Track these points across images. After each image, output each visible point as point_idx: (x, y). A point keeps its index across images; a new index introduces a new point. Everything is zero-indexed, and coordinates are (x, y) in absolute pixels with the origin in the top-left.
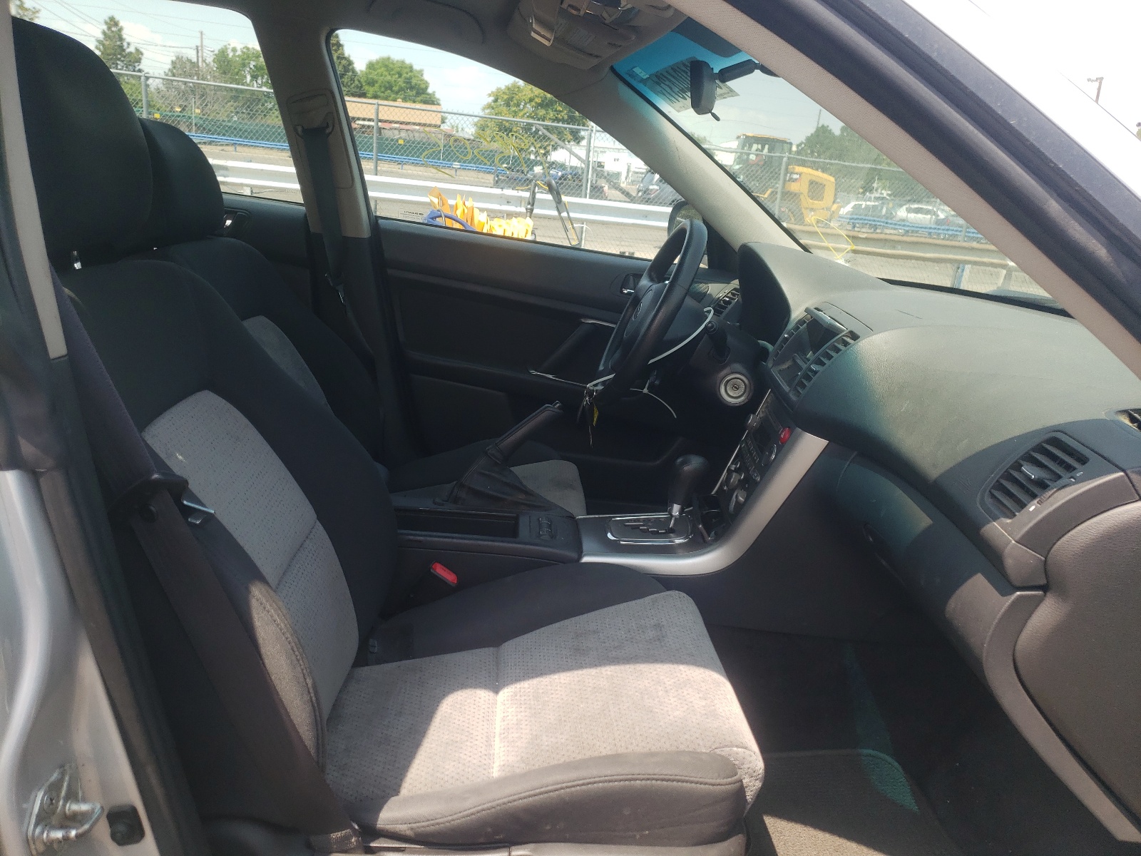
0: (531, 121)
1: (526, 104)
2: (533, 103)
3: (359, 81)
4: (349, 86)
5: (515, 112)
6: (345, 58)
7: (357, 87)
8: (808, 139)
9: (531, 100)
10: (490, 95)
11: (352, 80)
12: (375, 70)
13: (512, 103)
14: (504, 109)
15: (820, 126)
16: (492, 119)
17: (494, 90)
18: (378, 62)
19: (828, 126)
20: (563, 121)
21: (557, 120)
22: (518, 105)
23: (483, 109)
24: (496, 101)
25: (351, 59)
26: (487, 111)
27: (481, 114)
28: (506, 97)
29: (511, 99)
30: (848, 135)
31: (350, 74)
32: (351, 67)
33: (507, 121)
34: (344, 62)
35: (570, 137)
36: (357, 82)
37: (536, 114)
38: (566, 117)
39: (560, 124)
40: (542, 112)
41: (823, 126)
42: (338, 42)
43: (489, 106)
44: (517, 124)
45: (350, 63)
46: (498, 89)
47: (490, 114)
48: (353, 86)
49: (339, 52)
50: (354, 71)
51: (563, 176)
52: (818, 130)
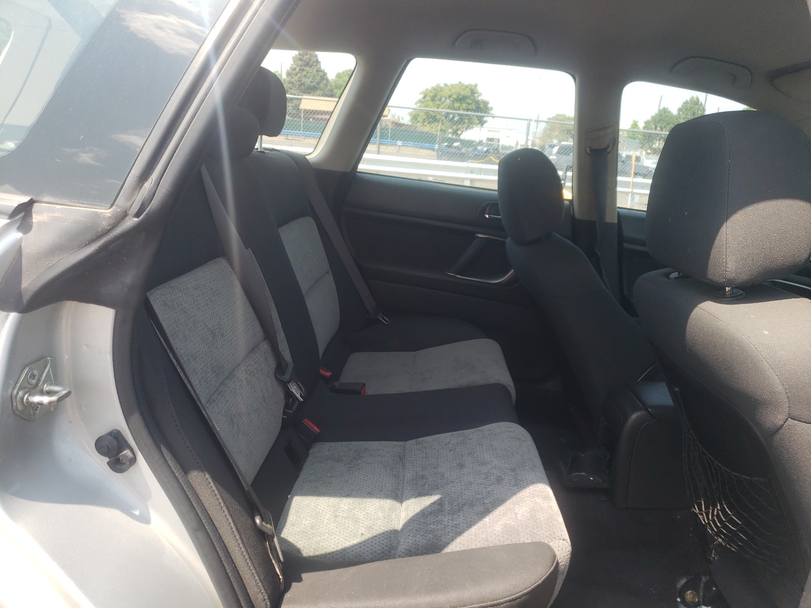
0: (450, 111)
1: (446, 99)
2: (451, 99)
3: (331, 86)
4: (324, 90)
5: (439, 105)
6: (322, 71)
7: (330, 90)
8: (653, 118)
9: (450, 97)
10: (420, 94)
11: (326, 85)
12: (341, 78)
13: (436, 99)
14: (431, 103)
15: (661, 107)
16: (421, 110)
17: (424, 90)
18: (343, 73)
19: (668, 108)
20: (471, 110)
21: (468, 110)
22: (440, 100)
23: (416, 104)
24: (424, 97)
25: (326, 71)
26: (418, 105)
27: (414, 106)
28: (432, 94)
29: (435, 96)
30: (683, 114)
31: (325, 81)
32: (325, 77)
33: (433, 111)
34: (321, 74)
35: (477, 121)
36: (329, 87)
37: (453, 106)
38: (474, 108)
39: (469, 113)
40: (457, 105)
41: (664, 108)
42: (317, 60)
43: (420, 101)
44: (439, 113)
45: (325, 74)
46: (426, 89)
47: (420, 107)
48: (326, 89)
49: (318, 67)
50: (327, 80)
51: (487, 151)
52: (660, 111)
